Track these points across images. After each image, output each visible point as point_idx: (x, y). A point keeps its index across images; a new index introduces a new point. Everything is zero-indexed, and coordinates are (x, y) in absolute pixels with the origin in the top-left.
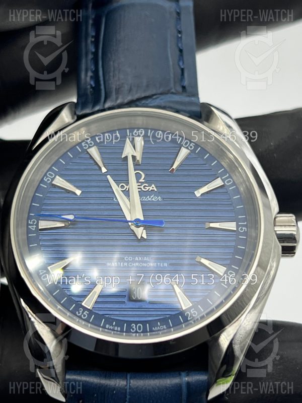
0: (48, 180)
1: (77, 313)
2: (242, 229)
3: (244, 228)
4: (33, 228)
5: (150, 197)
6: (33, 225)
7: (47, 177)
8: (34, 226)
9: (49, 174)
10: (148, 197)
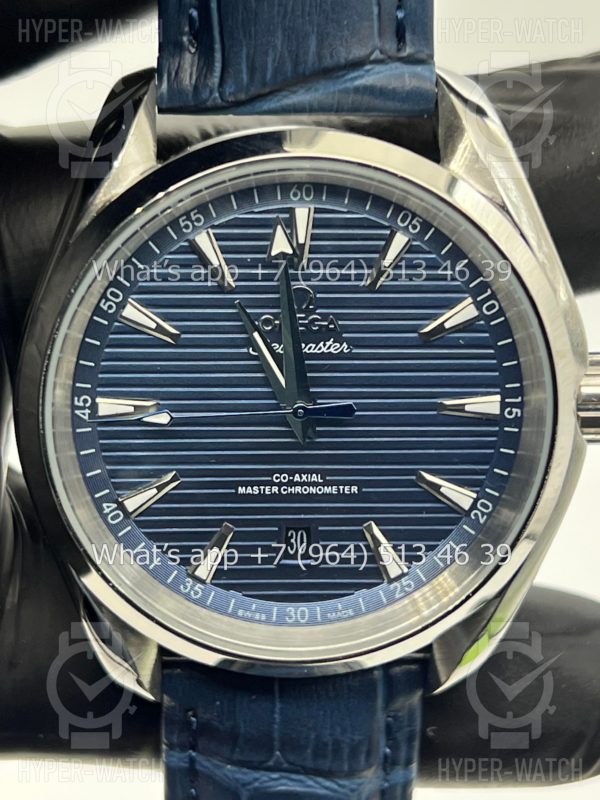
0: (110, 307)
1: (182, 587)
2: (510, 413)
3: (514, 410)
4: (85, 414)
5: (325, 345)
6: (83, 408)
7: (108, 300)
8: (87, 411)
9: (112, 293)
10: (321, 344)
